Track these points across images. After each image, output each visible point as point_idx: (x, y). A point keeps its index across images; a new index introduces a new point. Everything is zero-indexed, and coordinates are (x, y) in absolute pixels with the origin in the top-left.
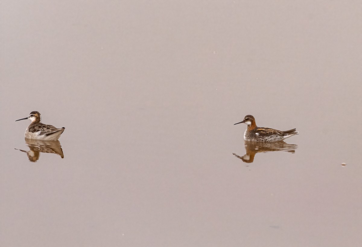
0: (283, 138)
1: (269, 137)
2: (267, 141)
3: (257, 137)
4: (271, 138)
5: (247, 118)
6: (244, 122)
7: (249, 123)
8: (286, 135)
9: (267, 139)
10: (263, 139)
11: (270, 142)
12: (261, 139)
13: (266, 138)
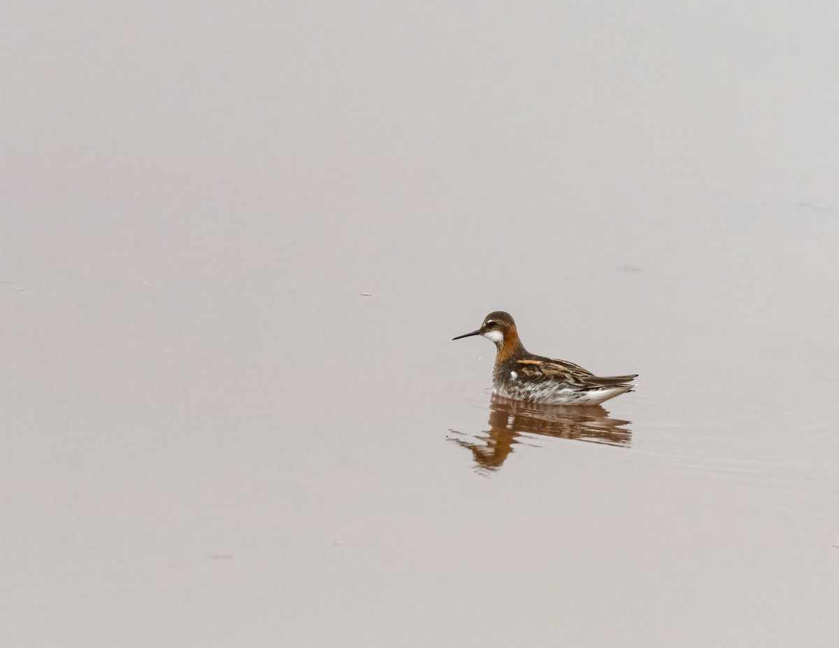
0: (583, 395)
1: (538, 386)
2: (530, 397)
3: (512, 381)
4: (542, 389)
5: (490, 321)
6: (482, 332)
7: (497, 335)
8: (597, 389)
9: (529, 392)
10: (521, 391)
11: (540, 402)
12: (517, 388)
13: (529, 388)
